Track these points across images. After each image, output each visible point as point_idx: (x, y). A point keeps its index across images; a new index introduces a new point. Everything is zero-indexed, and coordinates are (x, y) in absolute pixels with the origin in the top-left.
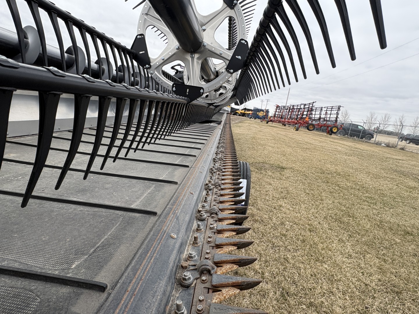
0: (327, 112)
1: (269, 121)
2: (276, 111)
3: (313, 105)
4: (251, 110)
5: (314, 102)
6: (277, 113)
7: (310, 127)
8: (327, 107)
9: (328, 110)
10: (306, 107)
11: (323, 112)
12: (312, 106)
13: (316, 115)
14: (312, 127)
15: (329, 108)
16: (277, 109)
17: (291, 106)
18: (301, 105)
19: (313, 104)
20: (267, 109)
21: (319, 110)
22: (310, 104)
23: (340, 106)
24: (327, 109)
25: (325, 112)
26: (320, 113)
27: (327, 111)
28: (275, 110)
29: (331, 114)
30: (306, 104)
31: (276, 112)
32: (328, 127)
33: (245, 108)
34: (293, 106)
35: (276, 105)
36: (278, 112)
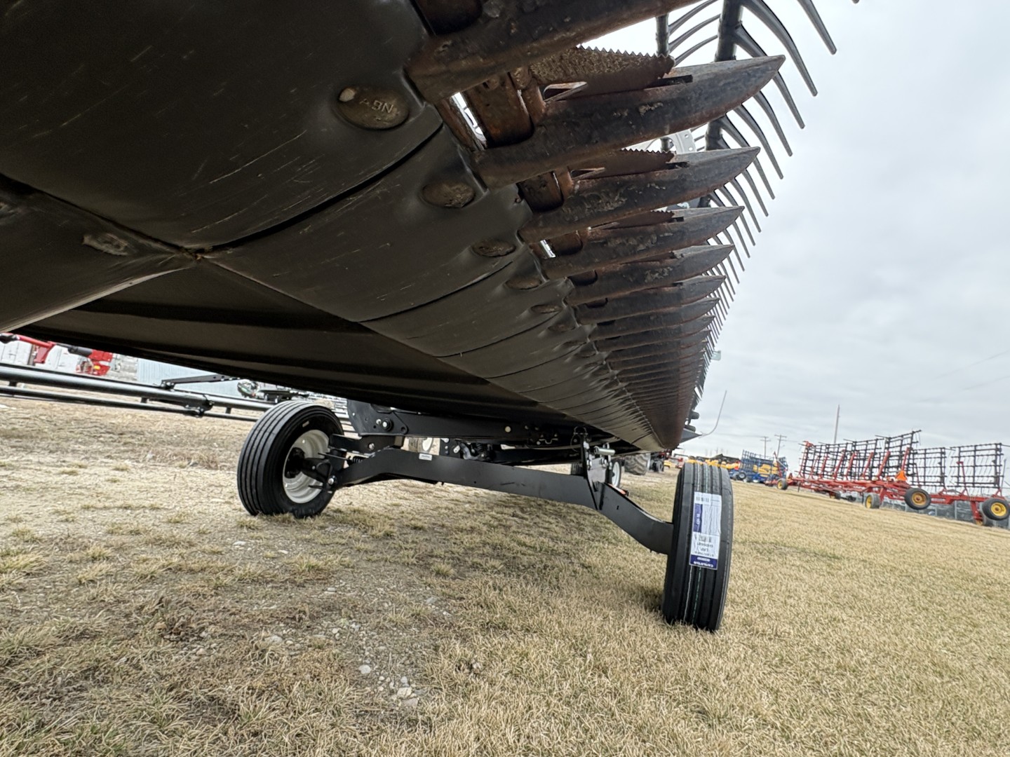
0: (962, 459)
1: (790, 484)
2: (807, 457)
3: (914, 440)
4: (738, 459)
5: (914, 432)
6: (809, 463)
7: (914, 500)
8: (959, 448)
9: (962, 454)
10: (891, 445)
11: (950, 462)
12: (912, 443)
13: (928, 470)
14: (921, 499)
15: (966, 449)
16: (807, 453)
17: (847, 444)
18: (877, 440)
19: (912, 438)
20: (780, 456)
21: (933, 455)
22: (902, 436)
23: (1000, 444)
24: (960, 452)
25: (957, 460)
26: (940, 463)
27: (959, 457)
28: (802, 456)
29: (975, 466)
30: (890, 438)
31: (806, 460)
32: (973, 502)
33: (719, 453)
34: (855, 444)
35: (805, 444)
36: (813, 460)
